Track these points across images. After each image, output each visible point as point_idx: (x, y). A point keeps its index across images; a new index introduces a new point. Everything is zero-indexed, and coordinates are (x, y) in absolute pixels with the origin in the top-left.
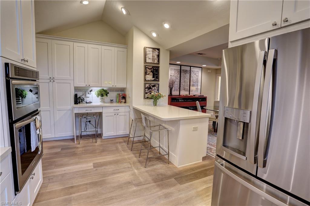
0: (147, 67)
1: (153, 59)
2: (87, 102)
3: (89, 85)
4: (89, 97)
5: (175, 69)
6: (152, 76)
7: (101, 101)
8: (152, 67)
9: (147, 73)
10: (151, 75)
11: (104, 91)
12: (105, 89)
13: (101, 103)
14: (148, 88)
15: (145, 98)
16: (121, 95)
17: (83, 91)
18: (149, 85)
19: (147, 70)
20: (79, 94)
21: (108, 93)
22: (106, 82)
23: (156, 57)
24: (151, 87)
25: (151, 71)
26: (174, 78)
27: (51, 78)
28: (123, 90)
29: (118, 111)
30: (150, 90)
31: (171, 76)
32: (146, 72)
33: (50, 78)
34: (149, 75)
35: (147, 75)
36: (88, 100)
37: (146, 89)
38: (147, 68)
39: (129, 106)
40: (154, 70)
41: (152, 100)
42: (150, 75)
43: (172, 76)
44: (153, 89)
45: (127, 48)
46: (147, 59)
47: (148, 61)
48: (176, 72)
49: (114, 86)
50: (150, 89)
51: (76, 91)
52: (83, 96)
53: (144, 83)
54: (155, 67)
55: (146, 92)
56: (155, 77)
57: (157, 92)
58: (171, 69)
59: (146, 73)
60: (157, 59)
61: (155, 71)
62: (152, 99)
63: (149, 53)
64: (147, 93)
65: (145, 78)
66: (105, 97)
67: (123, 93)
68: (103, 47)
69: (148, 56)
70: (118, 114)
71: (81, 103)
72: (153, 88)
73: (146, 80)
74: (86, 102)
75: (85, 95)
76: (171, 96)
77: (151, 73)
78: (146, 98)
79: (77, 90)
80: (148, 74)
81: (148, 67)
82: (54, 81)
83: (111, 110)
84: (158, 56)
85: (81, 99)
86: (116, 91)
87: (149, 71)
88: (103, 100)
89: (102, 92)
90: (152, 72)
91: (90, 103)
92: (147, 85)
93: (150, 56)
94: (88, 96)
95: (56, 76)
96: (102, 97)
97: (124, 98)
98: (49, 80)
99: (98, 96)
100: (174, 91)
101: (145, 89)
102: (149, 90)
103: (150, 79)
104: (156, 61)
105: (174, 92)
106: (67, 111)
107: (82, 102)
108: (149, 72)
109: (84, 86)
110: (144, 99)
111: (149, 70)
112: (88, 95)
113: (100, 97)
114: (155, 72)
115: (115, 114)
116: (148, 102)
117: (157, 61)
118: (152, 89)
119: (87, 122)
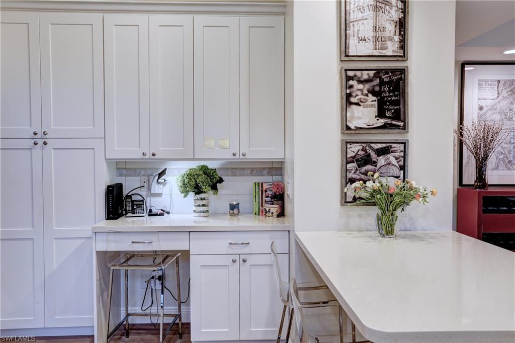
0: (351, 74)
1: (376, 39)
2: (154, 211)
3: (154, 155)
4: (160, 195)
5: (499, 81)
6: (374, 111)
7: (194, 208)
8: (372, 73)
9: (353, 100)
10: (372, 106)
11: (205, 173)
12: (211, 165)
13: (197, 214)
14: (357, 161)
15: (345, 201)
16: (265, 186)
17: (143, 172)
18: (363, 149)
19: (351, 87)
20: (130, 185)
21: (221, 180)
22: (212, 143)
23: (391, 29)
24: (373, 155)
25: (369, 91)
26: (497, 117)
27: (39, 136)
28: (277, 168)
29: (246, 250)
30: (369, 167)
31: (481, 108)
32: (349, 96)
33: (35, 134)
34: (360, 108)
35: (354, 107)
36: (155, 204)
37: (349, 166)
38: (351, 78)
39: (289, 231)
40: (382, 83)
41: (375, 211)
42: (366, 107)
43: (485, 109)
44: (379, 166)
45: (283, 14)
46: (352, 42)
47: (355, 48)
48: (505, 93)
49: (237, 157)
50: (366, 164)
51: (121, 175)
52: (143, 192)
53: (342, 140)
54: (387, 71)
55: (350, 175)
56: (388, 114)
57: (397, 177)
58: (479, 81)
59: (348, 101)
60: (397, 38)
61: (386, 89)
62: (374, 204)
63: (360, 15)
64: (352, 181)
65: (344, 118)
66: (209, 194)
67: (276, 178)
68: (198, 18)
69: (356, 28)
70: (244, 261)
71: (129, 214)
72: (382, 161)
73: (348, 128)
74: (150, 211)
75: (149, 189)
76: (479, 187)
77: (371, 98)
78: (349, 199)
79: (124, 172)
80: (357, 104)
81: (358, 73)
82: (45, 143)
83: (221, 244)
84: (402, 25)
85: (133, 202)
86: (252, 174)
87: (361, 90)
88: (204, 205)
89: (198, 175)
90: (373, 95)
91: (162, 215)
92: (354, 149)
93: (362, 28)
94: (157, 192)
95: (53, 128)
96: (197, 193)
97: (279, 197)
98: (33, 141)
99: (186, 192)
100: (497, 168)
101: (347, 163)
102: (364, 169)
103: (367, 121)
104: (392, 48)
105: (495, 172)
106: (83, 240)
107: (133, 212)
108: (360, 96)
109: (140, 156)
110: (342, 205)
111: (361, 86)
112: (156, 188)
113: (191, 195)
114: (390, 91)
115: (234, 261)
116: (360, 216)
117: (397, 45)
118: (374, 163)
119: (152, 281)
